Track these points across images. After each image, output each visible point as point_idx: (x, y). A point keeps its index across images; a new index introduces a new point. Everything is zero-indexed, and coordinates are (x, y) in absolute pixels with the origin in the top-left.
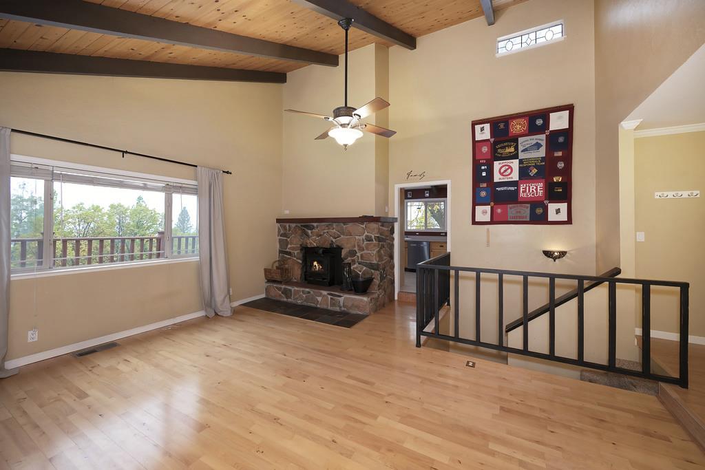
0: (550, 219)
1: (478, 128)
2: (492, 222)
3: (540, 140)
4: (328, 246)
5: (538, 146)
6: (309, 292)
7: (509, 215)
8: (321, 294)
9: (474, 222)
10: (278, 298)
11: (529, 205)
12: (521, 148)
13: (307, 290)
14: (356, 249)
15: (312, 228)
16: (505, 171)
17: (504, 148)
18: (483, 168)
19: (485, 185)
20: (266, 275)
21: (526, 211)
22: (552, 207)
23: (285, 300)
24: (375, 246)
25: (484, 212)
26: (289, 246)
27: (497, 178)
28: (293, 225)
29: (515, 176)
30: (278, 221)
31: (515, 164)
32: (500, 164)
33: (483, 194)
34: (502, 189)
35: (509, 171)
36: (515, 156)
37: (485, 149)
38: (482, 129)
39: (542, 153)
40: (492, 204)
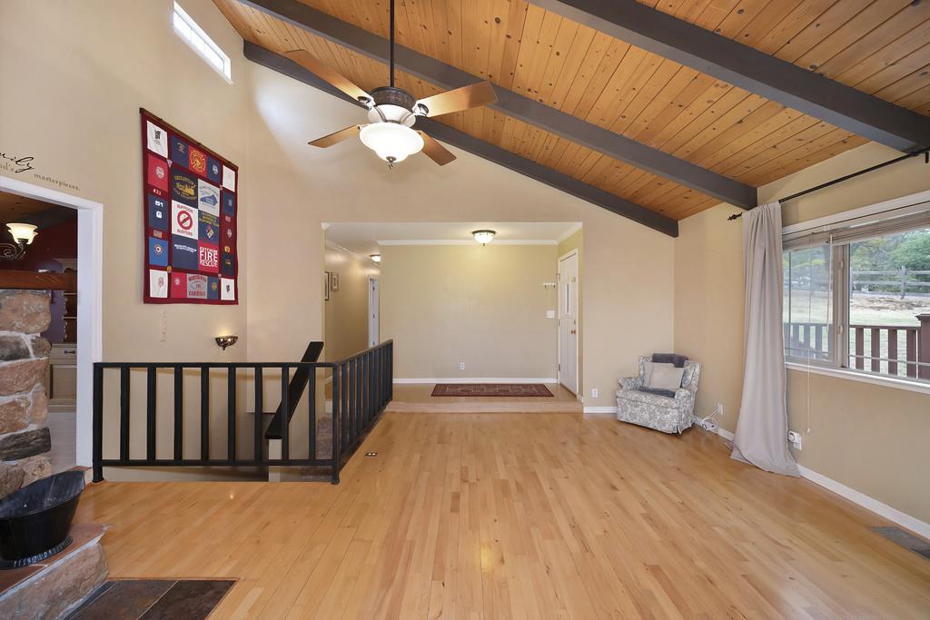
0: (222, 298)
1: (151, 127)
2: (170, 300)
3: (215, 193)
5: (214, 200)
7: (189, 289)
12: (200, 194)
16: (185, 221)
17: (183, 183)
18: (158, 203)
19: (160, 235)
21: (203, 285)
22: (224, 283)
25: (160, 282)
27: (176, 228)
29: (195, 233)
31: (194, 214)
32: (178, 206)
33: (158, 249)
34: (181, 247)
35: (189, 221)
36: (194, 203)
37: (160, 172)
38: (157, 134)
39: (216, 210)
40: (169, 268)
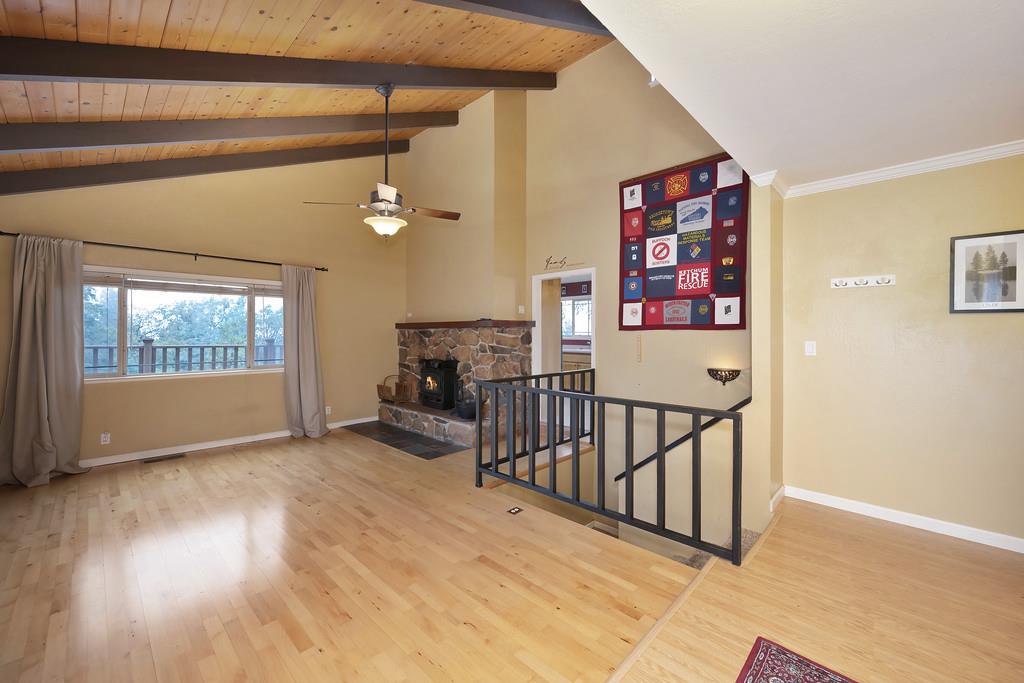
0: (718, 321)
1: (627, 191)
2: (644, 326)
3: (704, 203)
4: (444, 359)
5: (702, 212)
6: (416, 416)
7: (666, 315)
8: (428, 418)
9: (622, 328)
10: (389, 422)
11: (689, 301)
12: (680, 218)
13: (415, 413)
14: (470, 362)
15: (429, 335)
16: (661, 252)
17: (658, 218)
18: (633, 248)
19: (635, 273)
20: (379, 393)
21: (684, 311)
22: (721, 303)
23: (395, 424)
24: (488, 359)
25: (634, 312)
26: (408, 358)
27: (651, 263)
28: (412, 331)
29: (672, 260)
30: (398, 326)
31: (672, 241)
32: (653, 242)
33: (633, 286)
34: (656, 278)
35: (665, 251)
36: (672, 230)
37: (635, 222)
38: (632, 193)
39: (706, 223)
40: (644, 300)
